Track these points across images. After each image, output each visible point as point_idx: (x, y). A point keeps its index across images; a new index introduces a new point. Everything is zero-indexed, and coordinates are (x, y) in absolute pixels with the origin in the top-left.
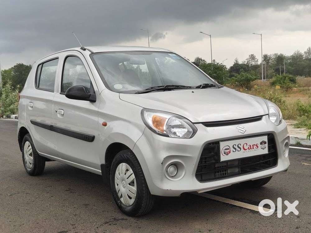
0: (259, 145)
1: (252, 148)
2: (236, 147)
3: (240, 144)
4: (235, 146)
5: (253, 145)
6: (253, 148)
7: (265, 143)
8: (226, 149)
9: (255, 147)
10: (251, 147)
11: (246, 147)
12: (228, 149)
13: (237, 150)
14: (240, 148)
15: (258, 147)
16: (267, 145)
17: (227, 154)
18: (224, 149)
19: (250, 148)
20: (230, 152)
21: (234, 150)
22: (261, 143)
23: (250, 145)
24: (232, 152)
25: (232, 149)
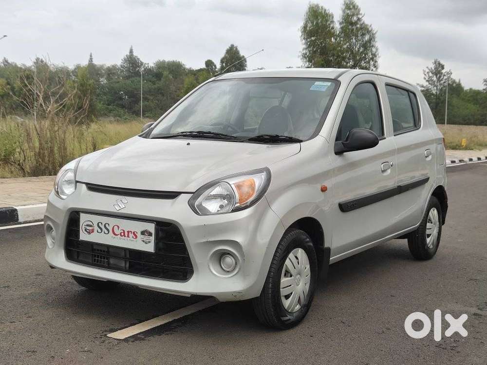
0: (139, 235)
1: (126, 235)
2: (103, 227)
3: (108, 224)
4: (100, 224)
5: (128, 232)
6: (128, 236)
7: (150, 234)
8: (87, 225)
9: (131, 235)
10: (124, 233)
11: (117, 231)
12: (91, 226)
13: (103, 232)
14: (108, 230)
15: (136, 237)
16: (153, 238)
17: (89, 233)
18: (85, 224)
19: (122, 234)
20: (93, 231)
21: (100, 231)
22: (143, 233)
23: (124, 231)
24: (95, 231)
25: (96, 228)
